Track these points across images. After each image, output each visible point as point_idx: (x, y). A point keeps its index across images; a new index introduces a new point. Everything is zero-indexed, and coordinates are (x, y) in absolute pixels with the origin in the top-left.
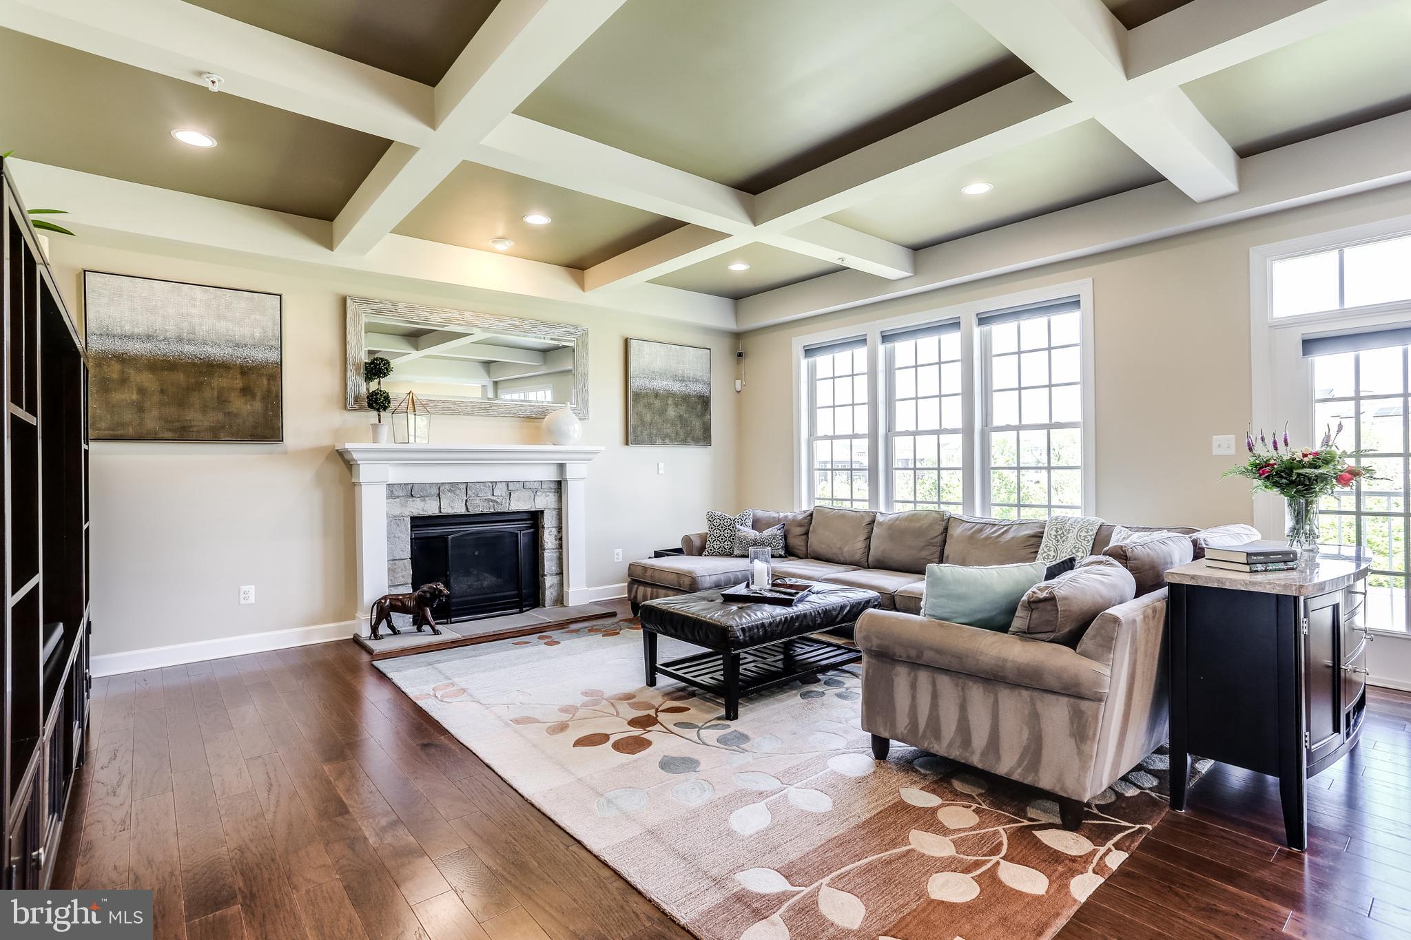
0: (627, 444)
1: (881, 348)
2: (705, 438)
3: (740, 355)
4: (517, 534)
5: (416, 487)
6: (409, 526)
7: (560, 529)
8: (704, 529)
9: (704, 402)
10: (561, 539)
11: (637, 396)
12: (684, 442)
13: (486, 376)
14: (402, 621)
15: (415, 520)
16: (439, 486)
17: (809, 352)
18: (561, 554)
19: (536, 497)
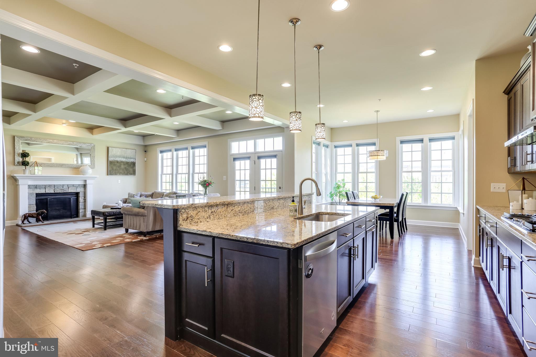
0: (108, 175)
1: (175, 153)
2: (134, 173)
3: (145, 151)
4: (70, 198)
5: (37, 186)
6: (35, 196)
7: (85, 197)
8: (127, 197)
9: (134, 164)
10: (85, 200)
11: (111, 162)
12: (127, 174)
13: (77, 151)
14: (33, 220)
15: (37, 195)
16: (45, 186)
17: (161, 152)
18: (85, 204)
19: (77, 189)
